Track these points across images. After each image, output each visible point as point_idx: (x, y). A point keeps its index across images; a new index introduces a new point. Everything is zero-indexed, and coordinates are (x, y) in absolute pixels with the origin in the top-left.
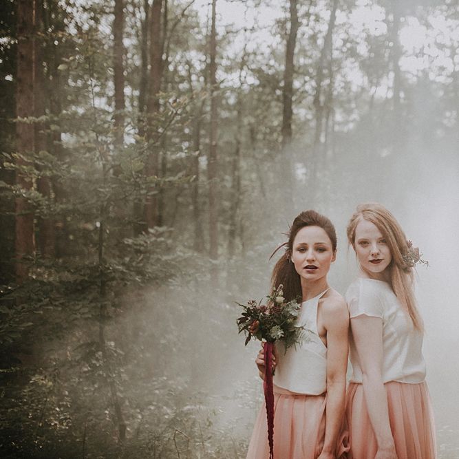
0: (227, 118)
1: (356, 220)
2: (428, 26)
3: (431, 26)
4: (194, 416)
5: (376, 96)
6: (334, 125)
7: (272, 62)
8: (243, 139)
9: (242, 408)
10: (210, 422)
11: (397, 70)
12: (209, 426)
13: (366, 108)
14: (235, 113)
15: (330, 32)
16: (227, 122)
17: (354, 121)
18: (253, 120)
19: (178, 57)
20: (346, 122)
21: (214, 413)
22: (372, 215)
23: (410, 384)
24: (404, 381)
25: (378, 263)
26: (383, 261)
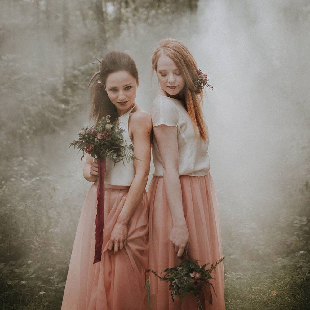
1: (159, 53)
4: (39, 191)
10: (51, 196)
12: (51, 198)
21: (54, 189)
22: (170, 52)
23: (198, 177)
24: (193, 175)
25: (174, 88)
26: (178, 87)
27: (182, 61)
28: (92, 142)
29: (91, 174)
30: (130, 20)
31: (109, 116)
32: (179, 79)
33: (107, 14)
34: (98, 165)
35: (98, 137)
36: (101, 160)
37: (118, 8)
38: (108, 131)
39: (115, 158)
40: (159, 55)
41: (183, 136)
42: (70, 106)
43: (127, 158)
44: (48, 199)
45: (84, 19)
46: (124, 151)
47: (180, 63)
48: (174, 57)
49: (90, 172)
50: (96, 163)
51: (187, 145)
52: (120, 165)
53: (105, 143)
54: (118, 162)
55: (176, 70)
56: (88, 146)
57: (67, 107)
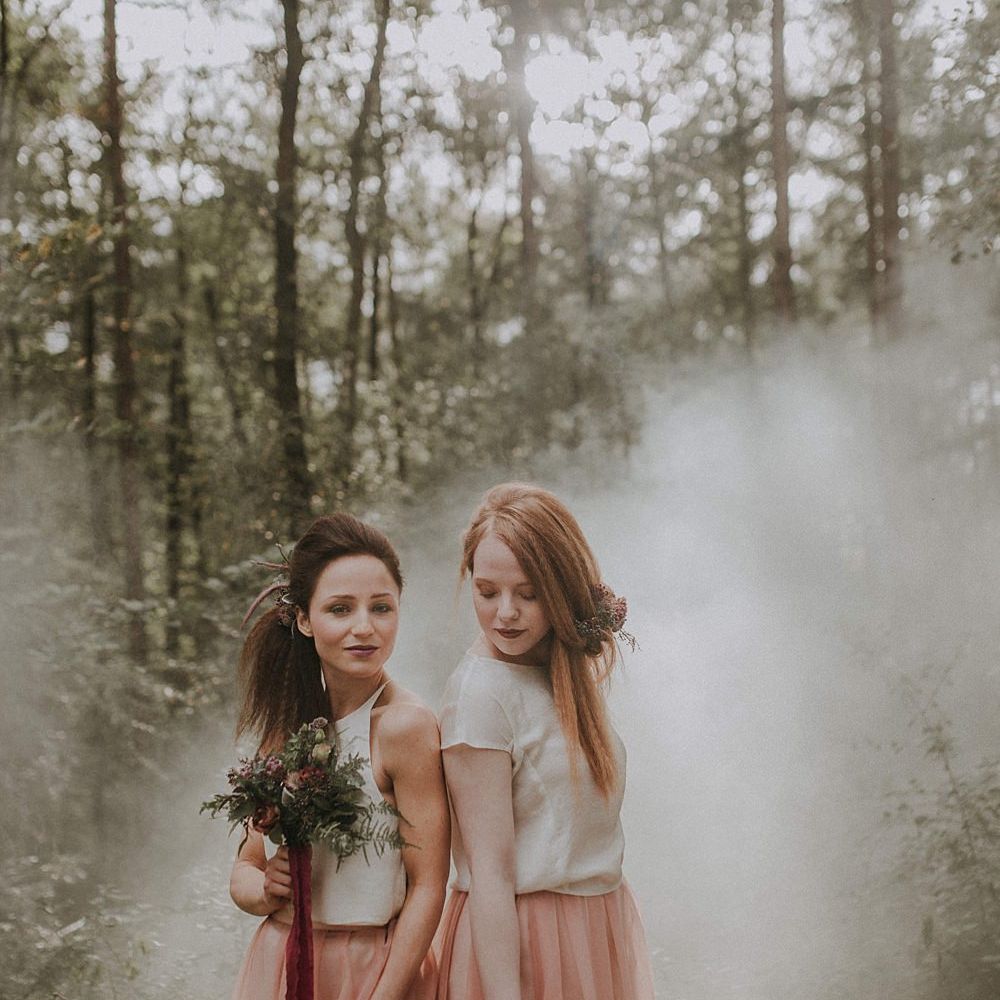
0: (153, 268)
1: (481, 528)
2: (590, 52)
3: (596, 54)
4: (96, 957)
5: (483, 213)
6: (391, 273)
7: (251, 141)
8: (190, 315)
9: (206, 931)
10: (133, 970)
11: (526, 153)
12: (132, 978)
13: (462, 237)
14: (171, 255)
15: (376, 74)
16: (153, 276)
17: (435, 266)
18: (210, 270)
19: (38, 133)
20: (418, 270)
21: (143, 948)
22: (512, 527)
23: (583, 897)
24: (567, 891)
25: (514, 637)
26: (526, 634)
27: (542, 559)
28: (275, 800)
29: (267, 893)
30: (384, 419)
31: (321, 721)
32: (531, 611)
33: (309, 397)
34: (291, 866)
35: (291, 784)
36: (298, 852)
37: (344, 379)
38: (318, 764)
39: (344, 845)
40: (480, 532)
41: (533, 775)
42: (191, 693)
43: (377, 844)
44: (125, 980)
45: (237, 414)
46: (368, 820)
47: (535, 565)
48: (518, 544)
49: (265, 888)
50: (285, 860)
51: (548, 803)
52: (355, 863)
53: (312, 801)
54: (349, 854)
55: (521, 584)
56: (260, 811)
57: (180, 696)
